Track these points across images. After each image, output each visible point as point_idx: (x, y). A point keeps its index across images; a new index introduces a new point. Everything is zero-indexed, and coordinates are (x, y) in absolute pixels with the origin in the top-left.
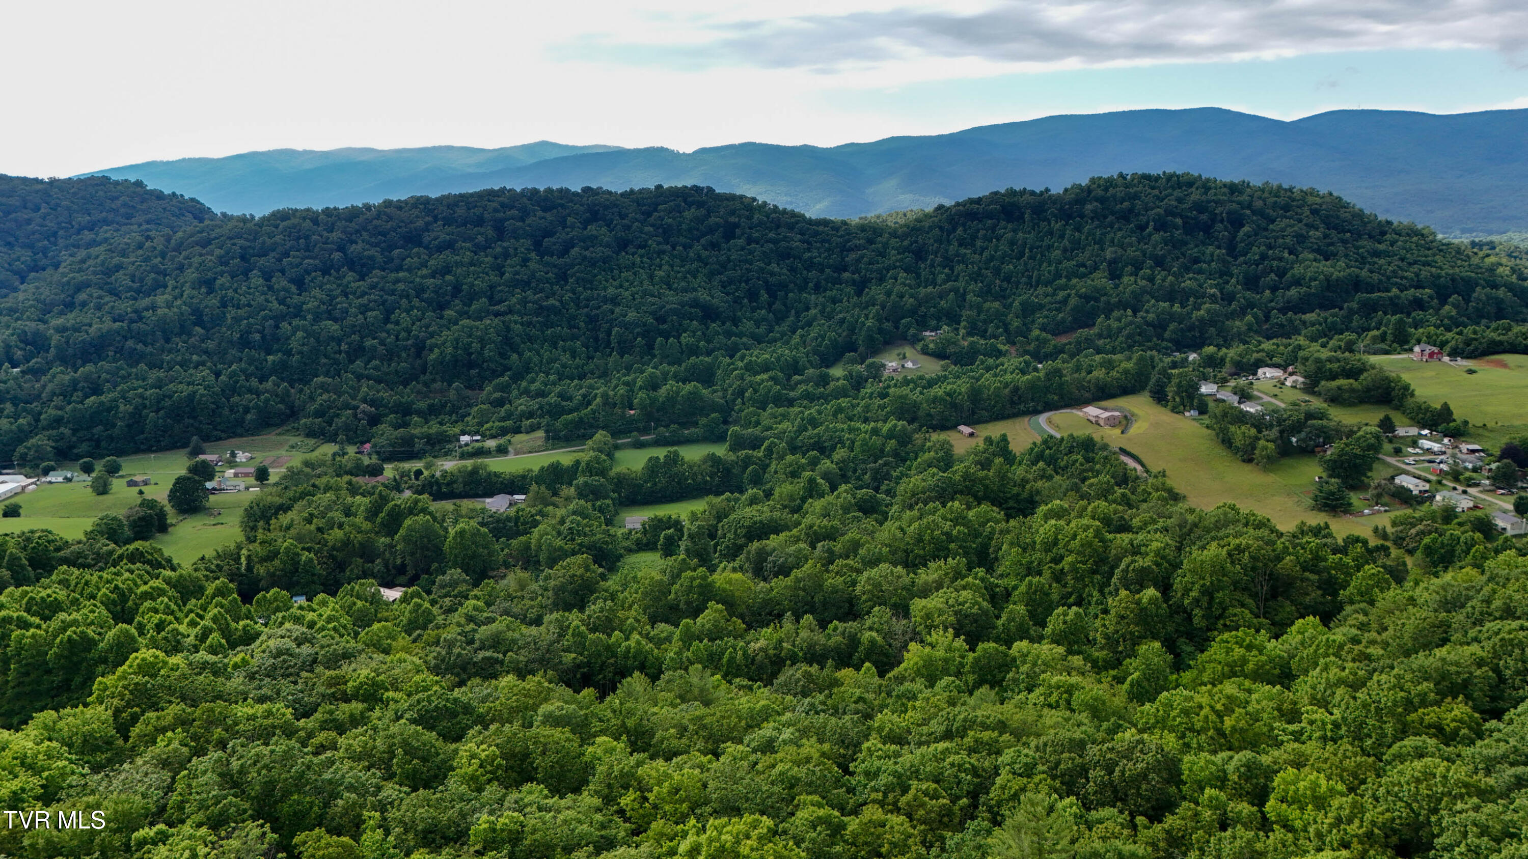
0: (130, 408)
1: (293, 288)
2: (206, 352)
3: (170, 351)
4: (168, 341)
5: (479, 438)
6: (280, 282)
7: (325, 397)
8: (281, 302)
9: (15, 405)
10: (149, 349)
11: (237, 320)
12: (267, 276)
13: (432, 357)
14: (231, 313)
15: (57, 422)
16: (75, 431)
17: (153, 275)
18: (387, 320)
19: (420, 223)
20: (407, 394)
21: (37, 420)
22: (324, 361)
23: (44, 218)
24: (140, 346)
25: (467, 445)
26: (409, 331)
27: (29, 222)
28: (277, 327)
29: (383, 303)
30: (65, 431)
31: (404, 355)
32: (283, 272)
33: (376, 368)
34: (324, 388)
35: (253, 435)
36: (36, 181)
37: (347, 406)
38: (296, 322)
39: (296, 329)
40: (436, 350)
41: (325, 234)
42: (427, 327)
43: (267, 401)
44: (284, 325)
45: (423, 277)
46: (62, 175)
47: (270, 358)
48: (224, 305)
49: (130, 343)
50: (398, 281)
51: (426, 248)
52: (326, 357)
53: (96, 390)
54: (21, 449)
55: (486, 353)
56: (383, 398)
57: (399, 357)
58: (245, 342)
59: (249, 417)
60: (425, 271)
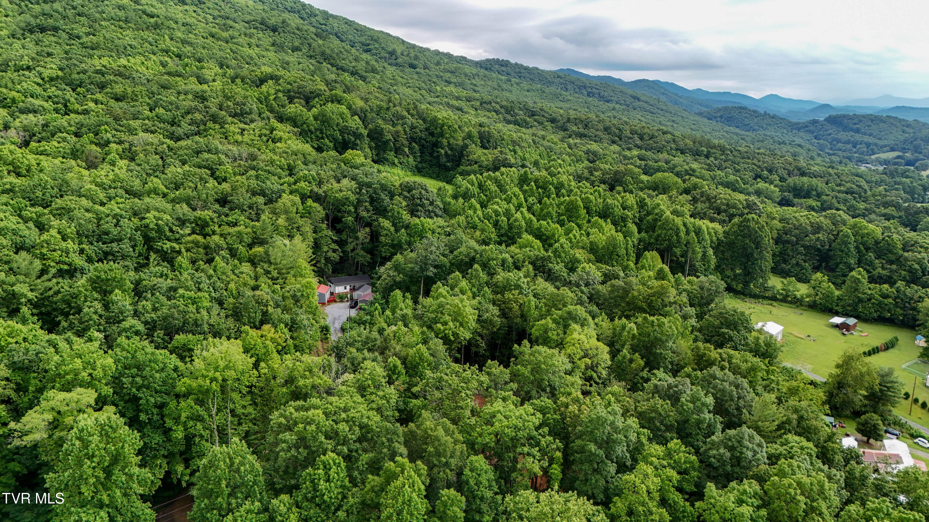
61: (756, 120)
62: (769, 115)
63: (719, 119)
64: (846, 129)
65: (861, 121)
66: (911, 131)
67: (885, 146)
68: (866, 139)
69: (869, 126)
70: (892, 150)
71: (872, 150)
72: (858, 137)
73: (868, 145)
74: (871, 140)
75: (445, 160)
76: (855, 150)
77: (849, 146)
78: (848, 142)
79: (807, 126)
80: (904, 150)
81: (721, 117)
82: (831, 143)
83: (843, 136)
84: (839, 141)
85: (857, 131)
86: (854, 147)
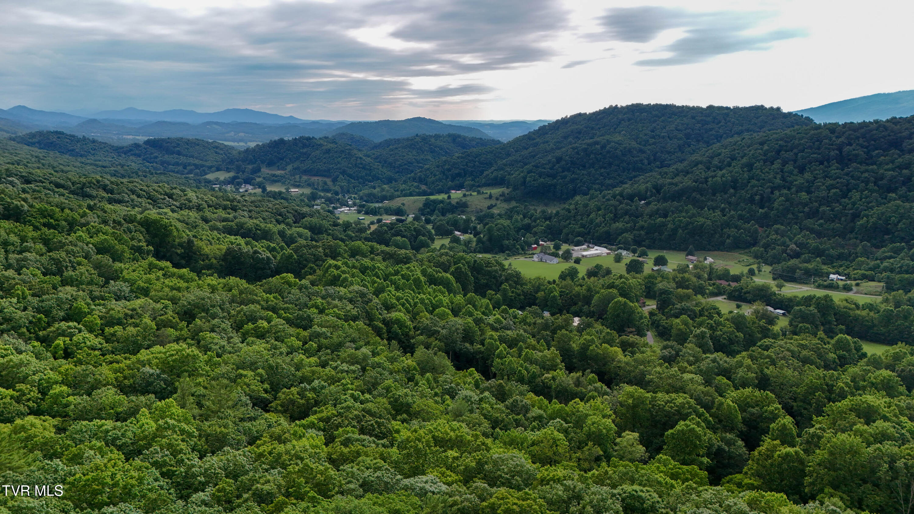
0: (672, 227)
1: (796, 171)
2: (730, 203)
3: (712, 201)
4: (714, 194)
5: (843, 278)
6: (789, 167)
7: (774, 237)
8: (783, 179)
9: (630, 217)
10: (703, 198)
11: (753, 186)
12: (784, 163)
13: (861, 222)
14: (754, 182)
15: (642, 228)
16: (647, 233)
17: (729, 159)
18: (845, 196)
19: (904, 134)
20: (826, 244)
21: (635, 226)
22: (790, 216)
23: (719, 128)
24: (698, 196)
25: (832, 280)
26: (854, 204)
27: (711, 130)
28: (772, 193)
29: (847, 185)
30: (642, 233)
31: (843, 219)
32: (795, 161)
33: (821, 225)
34: (777, 232)
35: (727, 251)
36: (727, 108)
37: (784, 244)
38: (785, 191)
39: (781, 195)
40: (865, 218)
41: (834, 139)
42: (868, 203)
43: (742, 233)
44: (777, 193)
45: (886, 170)
46: (741, 105)
47: (761, 210)
48: (751, 178)
49: (694, 194)
50: (867, 171)
51: (902, 151)
52: (793, 213)
53: (665, 216)
54: (620, 238)
55: (900, 225)
56: (808, 243)
57: (840, 220)
58: (752, 200)
59: (728, 241)
60: (890, 166)
61: (78, 145)
62: (88, 139)
64: (169, 151)
65: (178, 145)
66: (222, 152)
67: (211, 167)
68: (191, 160)
69: (188, 149)
70: (218, 169)
71: (204, 171)
72: (183, 159)
73: (196, 166)
74: (196, 162)
76: (186, 171)
77: (181, 168)
78: (177, 164)
79: (131, 150)
80: (229, 170)
81: (39, 142)
83: (167, 158)
84: (169, 164)
85: (179, 153)
86: (185, 168)
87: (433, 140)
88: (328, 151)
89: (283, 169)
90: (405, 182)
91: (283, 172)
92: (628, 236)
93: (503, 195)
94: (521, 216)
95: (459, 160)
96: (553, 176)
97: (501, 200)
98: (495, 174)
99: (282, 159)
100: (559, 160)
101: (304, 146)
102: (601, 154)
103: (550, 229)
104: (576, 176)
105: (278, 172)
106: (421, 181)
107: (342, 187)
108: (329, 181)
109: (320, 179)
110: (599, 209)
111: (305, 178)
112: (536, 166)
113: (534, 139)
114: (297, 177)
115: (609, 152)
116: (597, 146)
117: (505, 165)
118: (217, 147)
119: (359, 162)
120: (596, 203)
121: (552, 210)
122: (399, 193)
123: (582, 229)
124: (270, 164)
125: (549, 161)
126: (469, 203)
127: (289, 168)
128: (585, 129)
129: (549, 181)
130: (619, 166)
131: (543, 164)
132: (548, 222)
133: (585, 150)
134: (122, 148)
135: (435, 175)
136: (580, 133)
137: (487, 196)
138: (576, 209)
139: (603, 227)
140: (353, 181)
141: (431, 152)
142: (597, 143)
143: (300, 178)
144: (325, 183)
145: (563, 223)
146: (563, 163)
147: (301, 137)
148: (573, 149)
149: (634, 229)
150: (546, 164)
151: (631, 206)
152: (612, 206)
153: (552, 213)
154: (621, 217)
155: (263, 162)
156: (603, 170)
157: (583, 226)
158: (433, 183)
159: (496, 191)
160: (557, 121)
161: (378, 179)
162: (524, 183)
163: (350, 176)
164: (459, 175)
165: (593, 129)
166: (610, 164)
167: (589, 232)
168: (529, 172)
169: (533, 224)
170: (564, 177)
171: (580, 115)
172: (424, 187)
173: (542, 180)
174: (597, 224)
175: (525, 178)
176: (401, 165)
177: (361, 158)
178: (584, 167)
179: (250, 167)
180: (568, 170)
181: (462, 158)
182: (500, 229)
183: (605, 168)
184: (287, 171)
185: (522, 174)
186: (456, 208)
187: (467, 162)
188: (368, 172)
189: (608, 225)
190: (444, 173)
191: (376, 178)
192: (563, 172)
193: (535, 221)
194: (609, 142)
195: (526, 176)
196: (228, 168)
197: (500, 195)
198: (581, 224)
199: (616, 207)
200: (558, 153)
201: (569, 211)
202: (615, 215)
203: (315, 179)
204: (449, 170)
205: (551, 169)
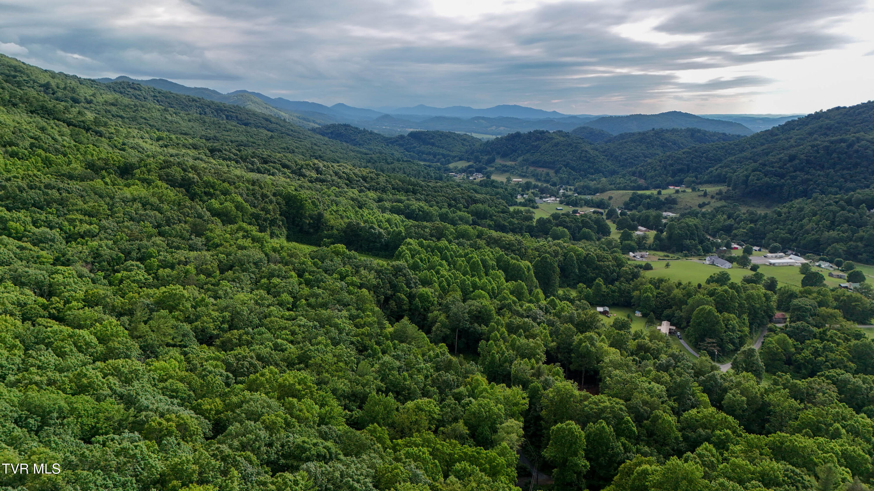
9: (849, 226)
15: (861, 239)
16: (866, 246)
21: (853, 236)
30: (860, 244)
54: (829, 248)
61: (359, 135)
62: (367, 131)
63: (330, 135)
64: (425, 142)
65: (433, 136)
66: (468, 144)
67: (455, 157)
68: (441, 151)
69: (440, 140)
70: (461, 159)
71: (448, 160)
72: (435, 149)
73: (444, 156)
74: (445, 152)
75: (308, 227)
76: (435, 160)
77: (431, 157)
78: (429, 154)
79: (397, 141)
80: (468, 160)
81: (332, 133)
82: (418, 154)
83: (423, 148)
84: (423, 153)
85: (433, 144)
86: (435, 157)
87: (667, 135)
88: (557, 144)
89: (514, 160)
90: (624, 176)
91: (513, 163)
92: (841, 247)
93: (720, 193)
94: (725, 216)
95: (684, 156)
96: (782, 176)
97: (717, 199)
98: (719, 171)
99: (515, 151)
100: (792, 158)
101: (538, 139)
102: (846, 153)
103: (753, 233)
104: (810, 177)
105: (509, 163)
106: (641, 175)
107: (561, 179)
108: (552, 173)
109: (545, 170)
110: (815, 214)
111: (531, 169)
112: (764, 165)
113: (777, 135)
114: (525, 167)
115: (857, 151)
116: (842, 144)
117: (732, 161)
118: (465, 140)
119: (583, 155)
120: (813, 207)
121: (761, 211)
122: (613, 186)
123: (788, 235)
124: (504, 156)
125: (780, 159)
126: (679, 200)
127: (520, 159)
128: (836, 125)
129: (775, 180)
130: (867, 168)
131: (772, 163)
132: (752, 225)
133: (827, 148)
134: (390, 139)
135: (655, 170)
136: (829, 129)
137: (702, 193)
138: (789, 212)
139: (813, 234)
140: (574, 173)
141: (663, 147)
142: (843, 141)
143: (527, 168)
144: (548, 174)
145: (768, 227)
146: (797, 161)
147: (535, 131)
148: (813, 146)
149: (851, 240)
150: (775, 163)
151: (854, 213)
152: (831, 211)
153: (760, 215)
154: (838, 226)
155: (498, 153)
156: (845, 172)
157: (791, 232)
158: (652, 177)
159: (712, 189)
160: (810, 116)
161: (600, 172)
162: (746, 182)
163: (573, 168)
164: (681, 171)
165: (847, 124)
166: (856, 165)
167: (796, 238)
168: (754, 171)
169: (736, 225)
170: (795, 177)
171: (838, 108)
172: (641, 182)
173: (767, 179)
174: (806, 230)
175: (747, 177)
176: (627, 159)
177: (586, 151)
178: (822, 167)
179: (486, 158)
180: (802, 170)
181: (688, 153)
182: (683, 227)
183: (849, 169)
184: (517, 163)
185: (745, 173)
186: (664, 204)
187: (693, 158)
188: (591, 165)
189: (819, 232)
190: (665, 168)
191: (597, 171)
192: (795, 171)
193: (738, 223)
194: (858, 140)
195: (750, 174)
196: (468, 158)
197: (717, 194)
198: (789, 229)
199: (835, 213)
200: (792, 151)
201: (779, 214)
202: (833, 223)
203: (540, 170)
204: (671, 165)
205: (780, 168)
